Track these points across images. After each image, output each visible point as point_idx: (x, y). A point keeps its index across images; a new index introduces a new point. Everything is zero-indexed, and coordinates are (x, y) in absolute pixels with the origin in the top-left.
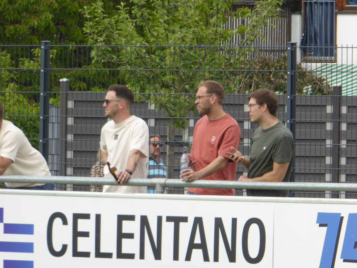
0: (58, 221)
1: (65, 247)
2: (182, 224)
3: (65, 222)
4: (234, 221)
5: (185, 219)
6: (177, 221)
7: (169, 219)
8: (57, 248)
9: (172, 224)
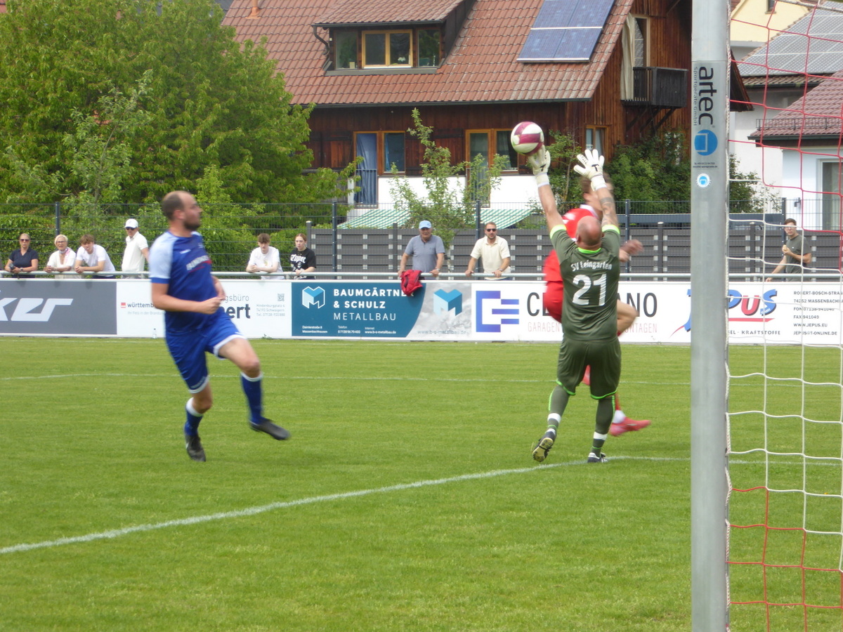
0: (534, 297)
1: (538, 311)
3: (538, 297)
4: (638, 295)
8: (533, 311)
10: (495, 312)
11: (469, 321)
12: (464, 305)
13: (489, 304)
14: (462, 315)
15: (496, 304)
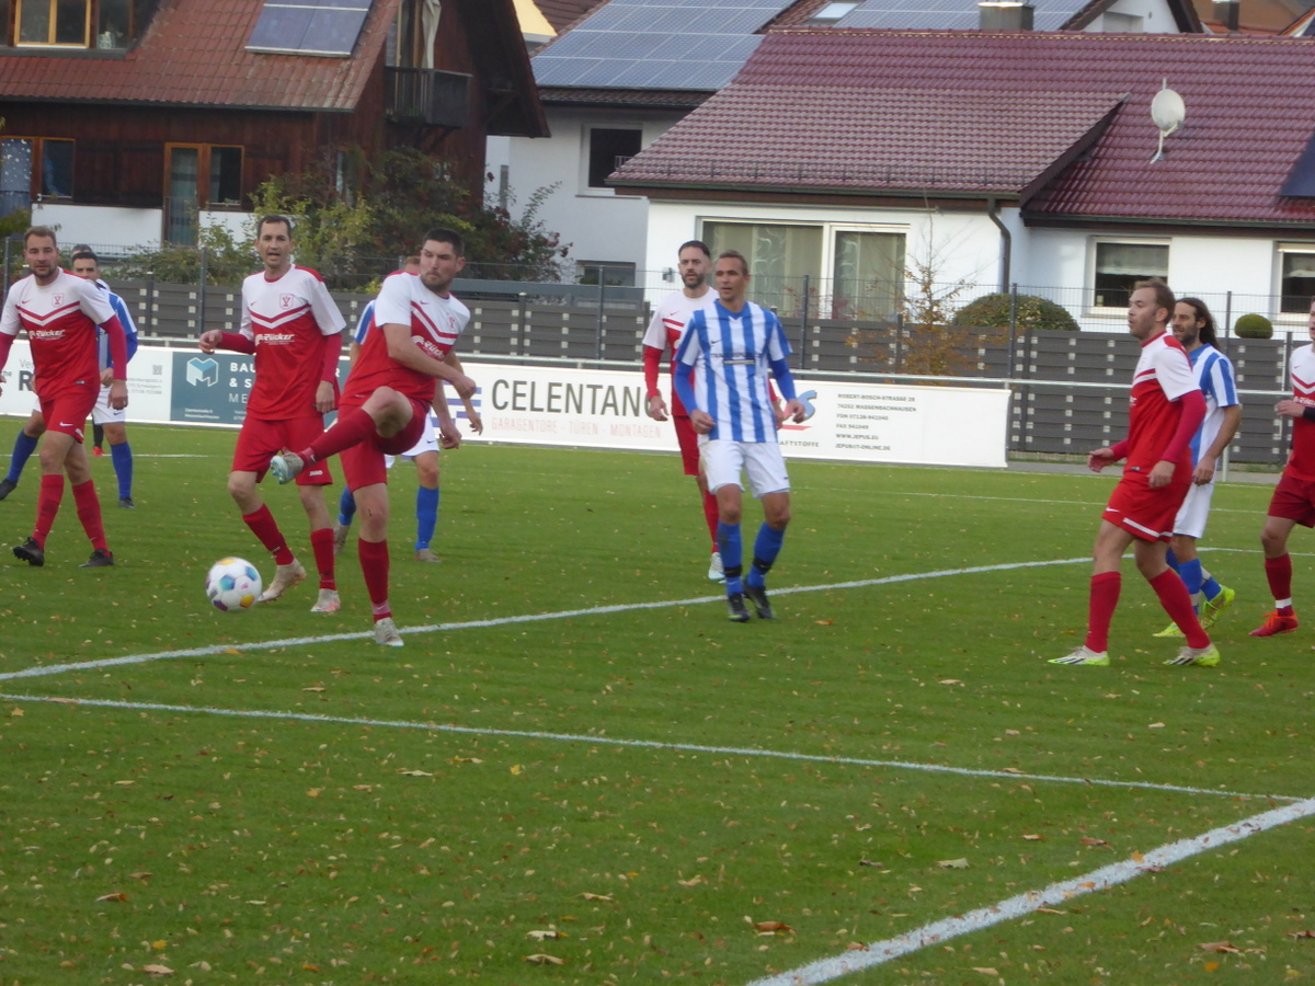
0: (501, 386)
1: (506, 404)
2: (598, 390)
3: (507, 386)
5: (600, 387)
6: (595, 388)
7: (589, 386)
8: (500, 404)
9: (591, 390)
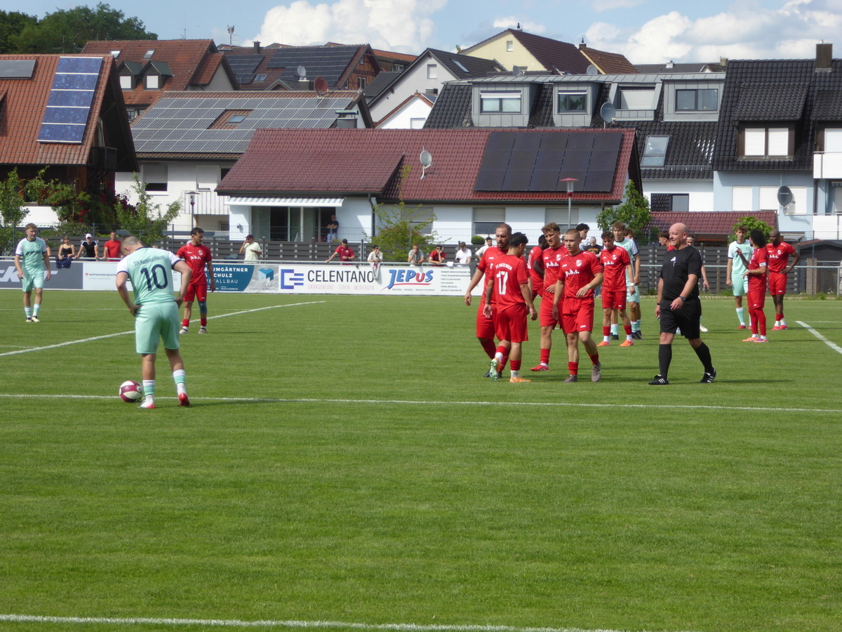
0: (311, 273)
2: (349, 273)
7: (345, 271)
10: (291, 279)
11: (277, 284)
12: (274, 276)
13: (287, 276)
14: (274, 281)
15: (292, 275)
